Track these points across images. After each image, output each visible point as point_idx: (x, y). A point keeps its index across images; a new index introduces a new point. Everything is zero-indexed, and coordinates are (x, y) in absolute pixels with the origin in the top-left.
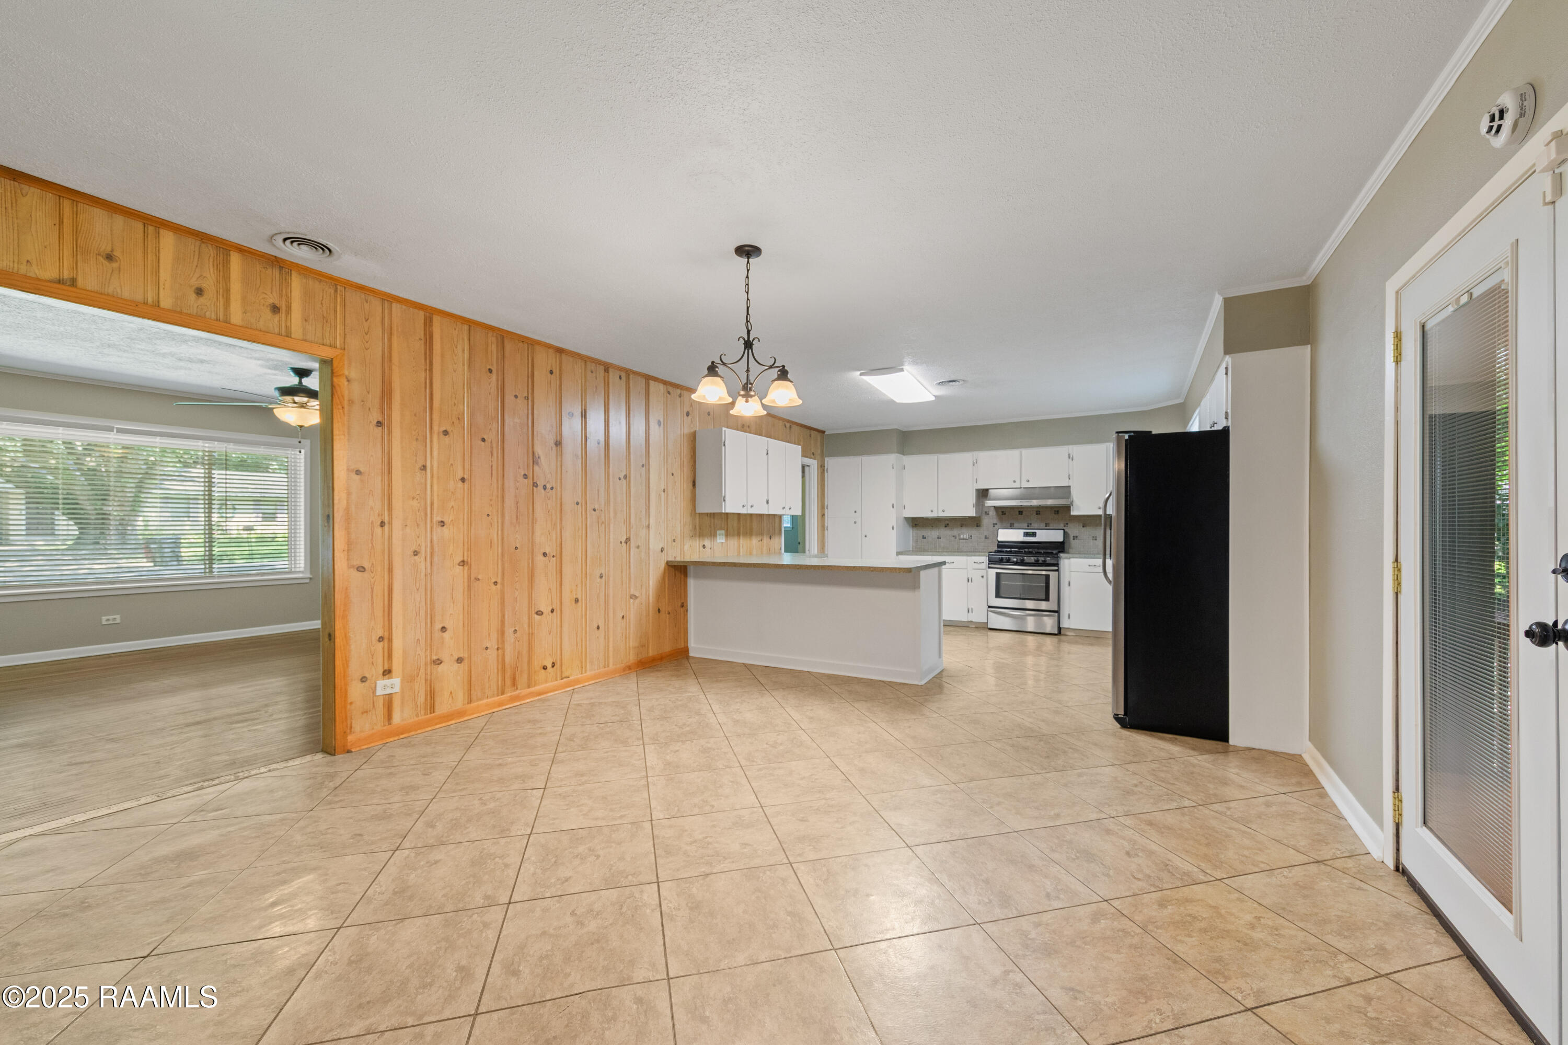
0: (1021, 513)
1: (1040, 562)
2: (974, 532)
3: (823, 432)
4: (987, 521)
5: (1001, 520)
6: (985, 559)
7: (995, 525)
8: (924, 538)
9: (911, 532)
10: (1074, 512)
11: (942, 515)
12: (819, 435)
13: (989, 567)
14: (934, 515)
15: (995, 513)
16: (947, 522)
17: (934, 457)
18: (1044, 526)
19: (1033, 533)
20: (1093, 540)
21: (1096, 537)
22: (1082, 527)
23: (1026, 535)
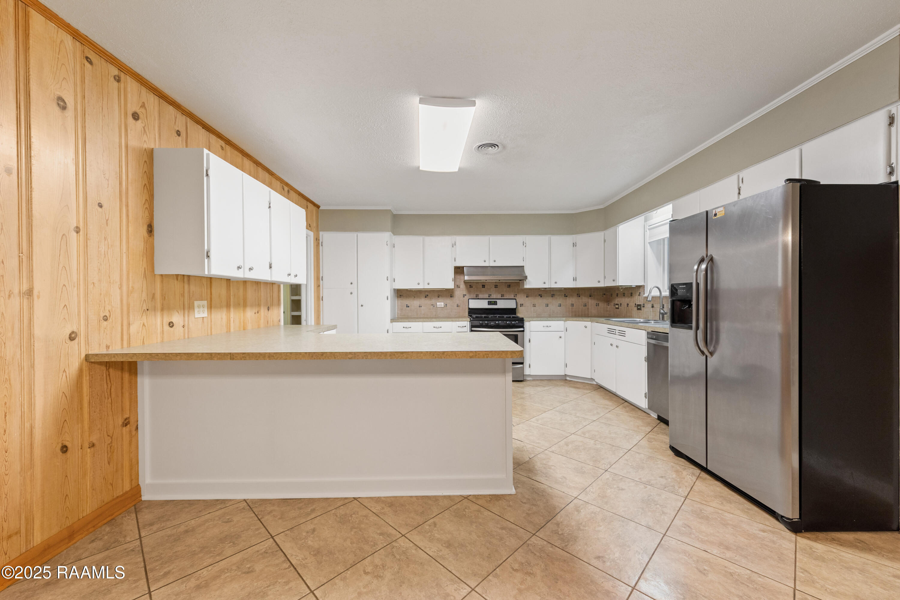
0: (483, 286)
1: (507, 324)
2: (449, 301)
3: (318, 207)
4: (459, 293)
5: (469, 292)
6: (466, 324)
7: (464, 295)
8: (408, 306)
9: (399, 302)
10: (526, 286)
11: (427, 287)
12: (315, 209)
14: (421, 287)
15: (464, 286)
16: (427, 294)
17: (420, 239)
18: (502, 297)
19: (495, 301)
20: (533, 306)
21: (535, 304)
22: (527, 297)
23: (490, 303)
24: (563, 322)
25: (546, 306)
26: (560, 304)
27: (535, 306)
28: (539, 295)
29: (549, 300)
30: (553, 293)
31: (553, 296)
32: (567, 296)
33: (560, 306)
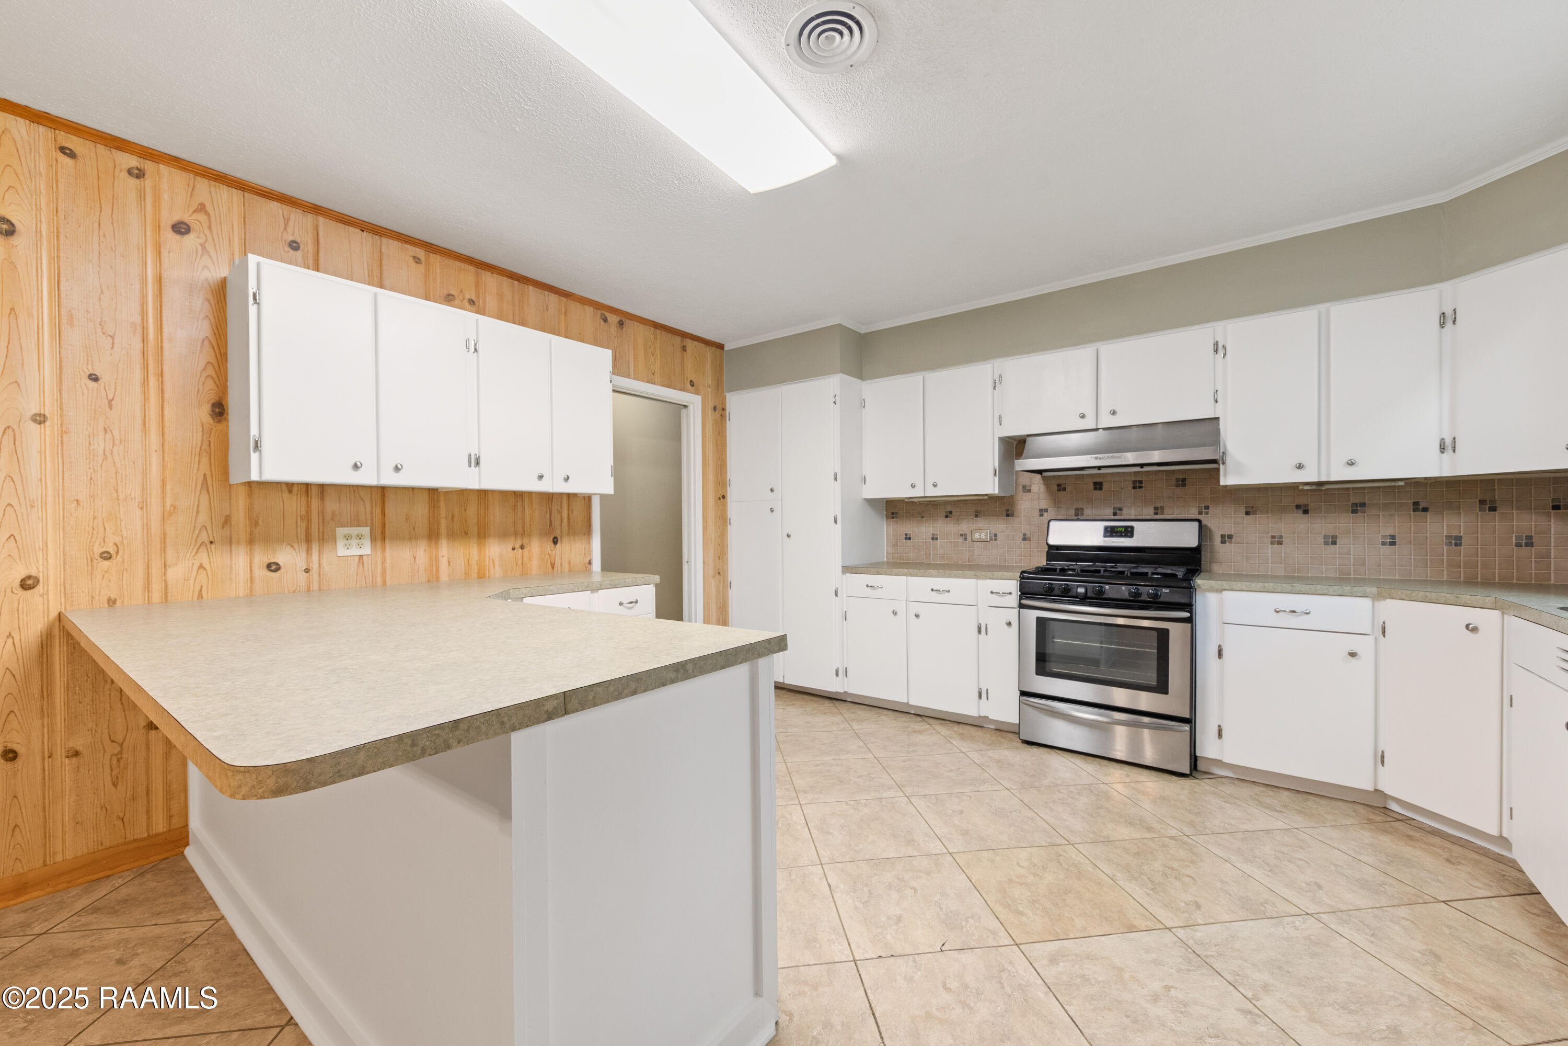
0: (1098, 486)
1: (1144, 597)
2: (1000, 526)
3: (720, 347)
4: (1027, 505)
5: (1056, 502)
6: (1012, 586)
7: (1042, 511)
8: (908, 538)
9: (884, 529)
10: (1228, 479)
11: (932, 492)
12: (709, 352)
13: (1021, 606)
14: (918, 493)
15: (1042, 488)
16: (949, 508)
17: (915, 380)
18: (1156, 514)
19: (1126, 527)
20: (1272, 543)
21: (1281, 537)
22: (1247, 513)
23: (1111, 532)
24: (1366, 603)
25: (1326, 543)
26: (1393, 537)
27: (1280, 543)
28: (1298, 507)
29: (1342, 523)
30: (1357, 501)
31: (1356, 508)
32: (1425, 510)
33: (1393, 543)
